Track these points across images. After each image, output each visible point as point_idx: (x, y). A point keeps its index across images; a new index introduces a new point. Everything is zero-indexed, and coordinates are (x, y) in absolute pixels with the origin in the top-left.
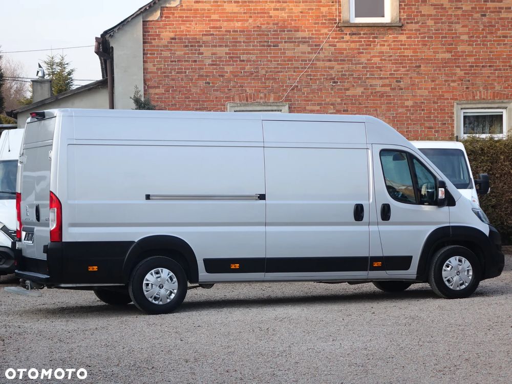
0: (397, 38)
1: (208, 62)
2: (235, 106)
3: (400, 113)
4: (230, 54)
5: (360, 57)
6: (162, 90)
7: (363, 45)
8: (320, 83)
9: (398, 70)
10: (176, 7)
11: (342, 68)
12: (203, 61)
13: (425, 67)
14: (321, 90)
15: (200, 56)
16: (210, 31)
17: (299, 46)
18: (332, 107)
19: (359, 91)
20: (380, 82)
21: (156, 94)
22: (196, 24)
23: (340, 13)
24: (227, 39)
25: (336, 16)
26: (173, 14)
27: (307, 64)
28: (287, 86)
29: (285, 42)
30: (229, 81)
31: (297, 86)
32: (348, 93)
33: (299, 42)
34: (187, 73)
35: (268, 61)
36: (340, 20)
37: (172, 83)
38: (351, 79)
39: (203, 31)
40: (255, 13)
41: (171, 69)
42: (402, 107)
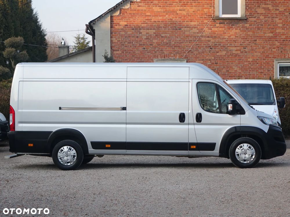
0: (244, 25)
1: (144, 37)
2: (158, 61)
3: (245, 65)
4: (156, 33)
5: (225, 35)
6: (120, 52)
7: (226, 29)
8: (203, 48)
9: (245, 42)
10: (128, 9)
11: (215, 41)
12: (142, 37)
13: (259, 41)
14: (203, 52)
15: (140, 34)
16: (145, 21)
17: (192, 29)
18: (209, 61)
19: (224, 53)
20: (235, 49)
21: (117, 54)
22: (138, 18)
23: (214, 12)
24: (154, 25)
25: (212, 14)
26: (126, 12)
27: (196, 39)
28: (186, 50)
29: (185, 27)
30: (155, 47)
31: (191, 50)
32: (218, 54)
33: (192, 27)
34: (133, 43)
35: (176, 37)
36: (214, 16)
37: (125, 48)
38: (219, 47)
39: (142, 21)
40: (169, 12)
41: (125, 41)
42: (247, 62)
